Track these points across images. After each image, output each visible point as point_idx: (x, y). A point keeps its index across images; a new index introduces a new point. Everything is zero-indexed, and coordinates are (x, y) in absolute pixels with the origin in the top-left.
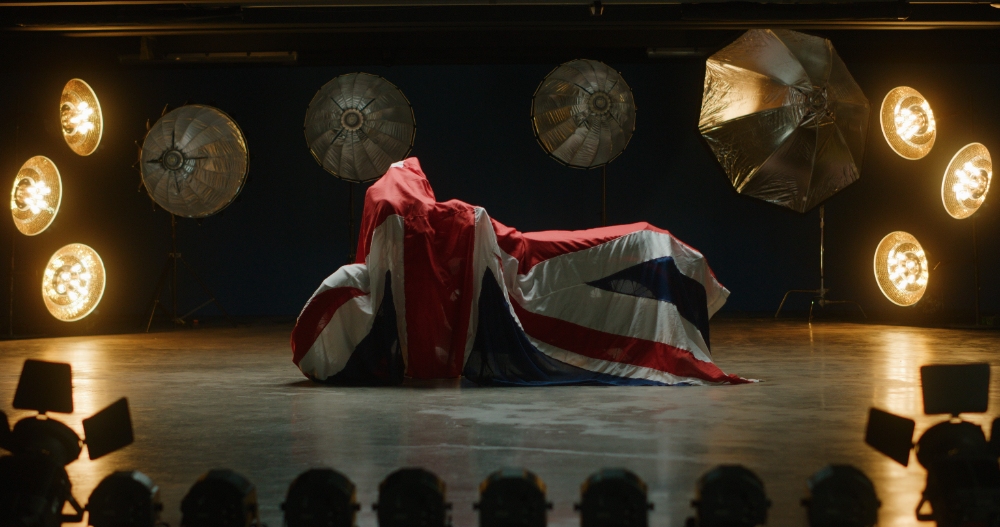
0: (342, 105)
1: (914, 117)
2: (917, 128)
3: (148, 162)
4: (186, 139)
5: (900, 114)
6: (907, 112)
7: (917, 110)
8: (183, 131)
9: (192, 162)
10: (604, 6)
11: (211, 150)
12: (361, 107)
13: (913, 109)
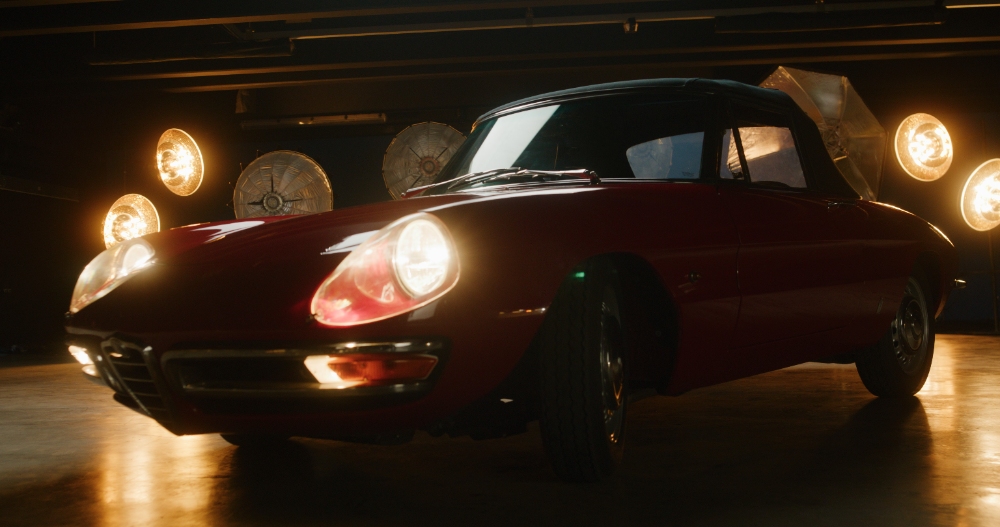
0: (420, 155)
1: (929, 141)
2: (932, 151)
3: (249, 204)
4: (283, 185)
5: (914, 140)
6: (921, 137)
7: (931, 136)
8: (281, 177)
9: (289, 205)
10: (639, 23)
11: (306, 194)
12: (436, 156)
13: (927, 135)
